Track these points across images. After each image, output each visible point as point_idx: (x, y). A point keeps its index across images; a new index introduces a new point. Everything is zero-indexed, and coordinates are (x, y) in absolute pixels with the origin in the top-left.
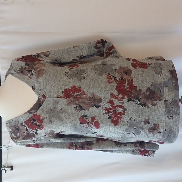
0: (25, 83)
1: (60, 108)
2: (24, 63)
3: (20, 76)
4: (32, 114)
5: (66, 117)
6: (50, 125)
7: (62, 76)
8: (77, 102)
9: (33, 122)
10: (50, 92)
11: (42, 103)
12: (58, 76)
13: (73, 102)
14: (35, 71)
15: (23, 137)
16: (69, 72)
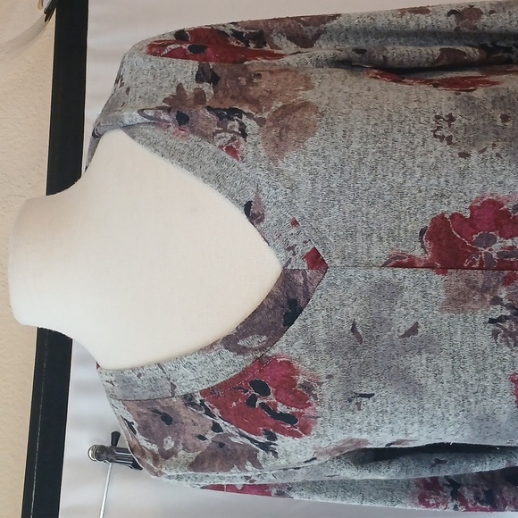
0: (205, 180)
1: (405, 325)
2: (192, 66)
3: (171, 142)
4: (251, 356)
5: (438, 373)
6: (349, 415)
7: (418, 140)
8: (503, 293)
9: (254, 399)
10: (351, 234)
11: (302, 299)
12: (395, 141)
13: (485, 290)
14: (260, 110)
15: (192, 456)
16: (457, 114)
